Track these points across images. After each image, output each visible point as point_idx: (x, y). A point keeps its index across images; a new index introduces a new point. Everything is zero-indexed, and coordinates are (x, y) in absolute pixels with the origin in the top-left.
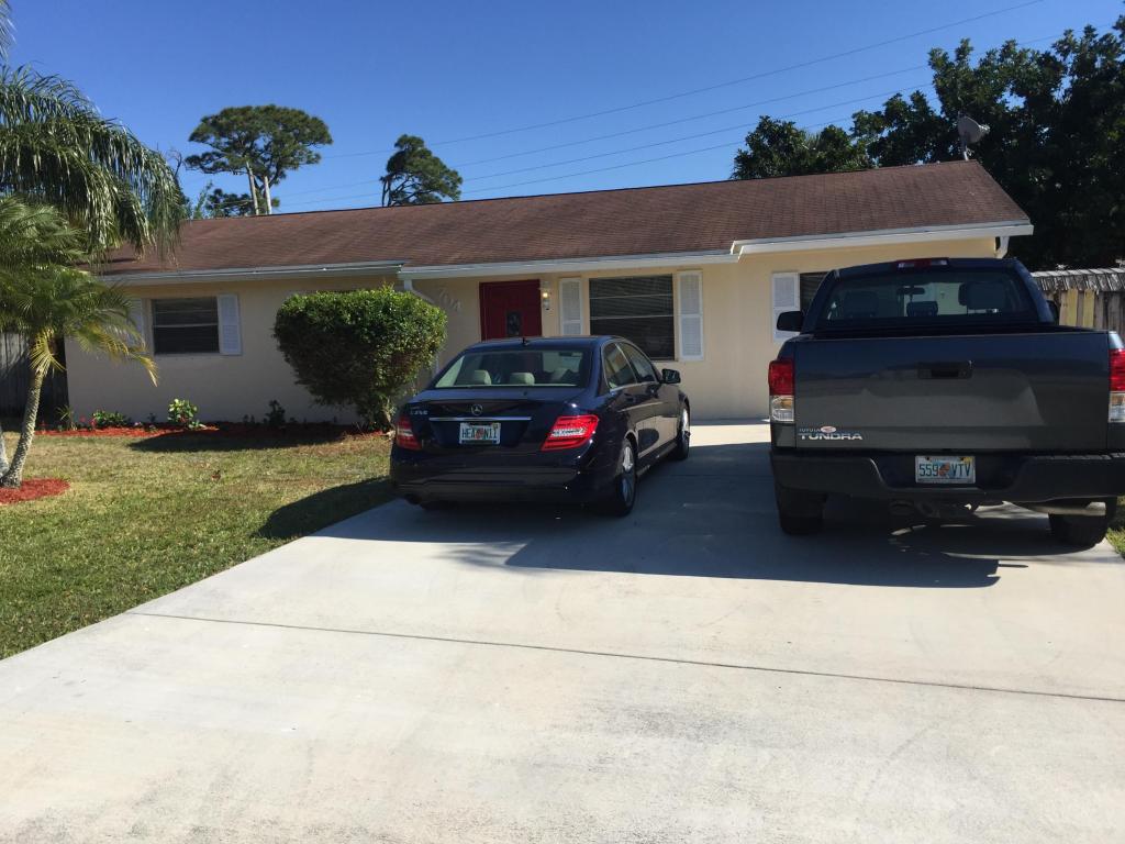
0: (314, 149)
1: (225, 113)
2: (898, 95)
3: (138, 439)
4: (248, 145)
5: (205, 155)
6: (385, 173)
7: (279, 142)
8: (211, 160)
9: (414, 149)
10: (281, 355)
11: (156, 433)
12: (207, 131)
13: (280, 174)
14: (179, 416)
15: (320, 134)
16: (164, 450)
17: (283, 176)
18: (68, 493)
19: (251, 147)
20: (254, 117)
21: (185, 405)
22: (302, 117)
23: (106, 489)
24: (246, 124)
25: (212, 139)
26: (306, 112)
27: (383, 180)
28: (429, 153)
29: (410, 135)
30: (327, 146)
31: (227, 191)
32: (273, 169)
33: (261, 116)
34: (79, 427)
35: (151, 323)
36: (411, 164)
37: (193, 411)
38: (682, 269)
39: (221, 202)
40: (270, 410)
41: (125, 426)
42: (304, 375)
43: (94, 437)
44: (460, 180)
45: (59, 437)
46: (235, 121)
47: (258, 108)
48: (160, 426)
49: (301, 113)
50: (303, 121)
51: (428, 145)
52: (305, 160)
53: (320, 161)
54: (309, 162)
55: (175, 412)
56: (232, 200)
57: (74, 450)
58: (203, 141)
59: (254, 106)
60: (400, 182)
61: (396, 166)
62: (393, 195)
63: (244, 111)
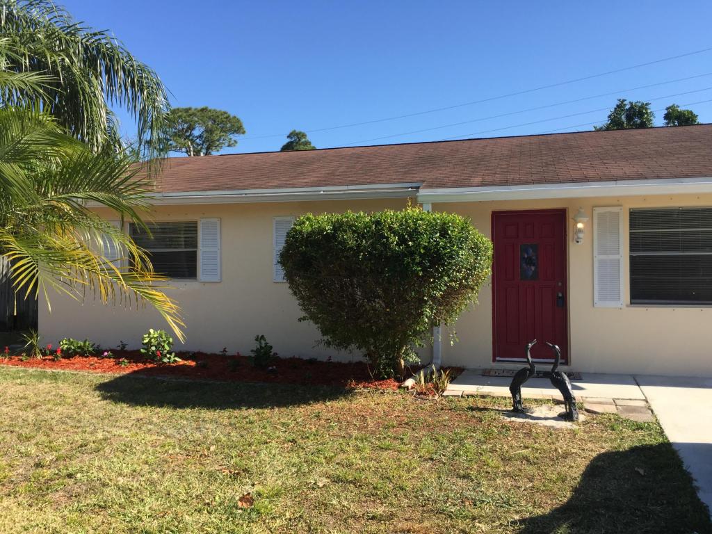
0: (234, 137)
3: (108, 378)
4: (188, 134)
7: (209, 131)
9: (299, 141)
14: (153, 348)
15: (237, 127)
20: (194, 114)
21: (161, 336)
22: (225, 116)
24: (187, 119)
26: (229, 113)
28: (310, 143)
29: (298, 130)
33: (198, 114)
34: (44, 355)
37: (169, 343)
40: (255, 346)
41: (93, 355)
45: (21, 367)
46: (180, 117)
47: (196, 109)
48: (132, 359)
49: (225, 113)
50: (227, 118)
52: (227, 144)
54: (229, 146)
55: (149, 344)
59: (193, 107)
63: (187, 110)
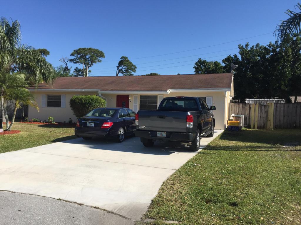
0: (100, 59)
1: (79, 49)
2: (231, 55)
3: (41, 125)
5: (74, 59)
6: (118, 65)
7: (92, 57)
8: (75, 60)
9: (125, 60)
10: (71, 108)
11: (45, 124)
12: (74, 54)
13: (92, 64)
15: (102, 55)
16: (44, 127)
17: (93, 65)
18: (20, 133)
19: (85, 58)
20: (86, 50)
22: (98, 51)
23: (28, 133)
24: (84, 52)
25: (76, 55)
26: (99, 50)
27: (117, 67)
28: (129, 61)
29: (124, 56)
30: (104, 58)
31: (79, 68)
32: (90, 63)
33: (88, 50)
34: (29, 122)
35: (47, 100)
36: (124, 63)
37: (53, 119)
38: (159, 94)
39: (77, 70)
40: (69, 120)
41: (39, 122)
42: (75, 113)
43: (31, 124)
44: (136, 68)
45: (24, 123)
46: (81, 52)
48: (46, 122)
49: (98, 50)
50: (98, 52)
51: (128, 59)
52: (98, 61)
53: (101, 62)
54: (99, 62)
55: (49, 120)
56: (80, 70)
57: (26, 126)
58: (74, 56)
59: (87, 48)
60: (122, 67)
61: (121, 63)
62: (120, 70)
